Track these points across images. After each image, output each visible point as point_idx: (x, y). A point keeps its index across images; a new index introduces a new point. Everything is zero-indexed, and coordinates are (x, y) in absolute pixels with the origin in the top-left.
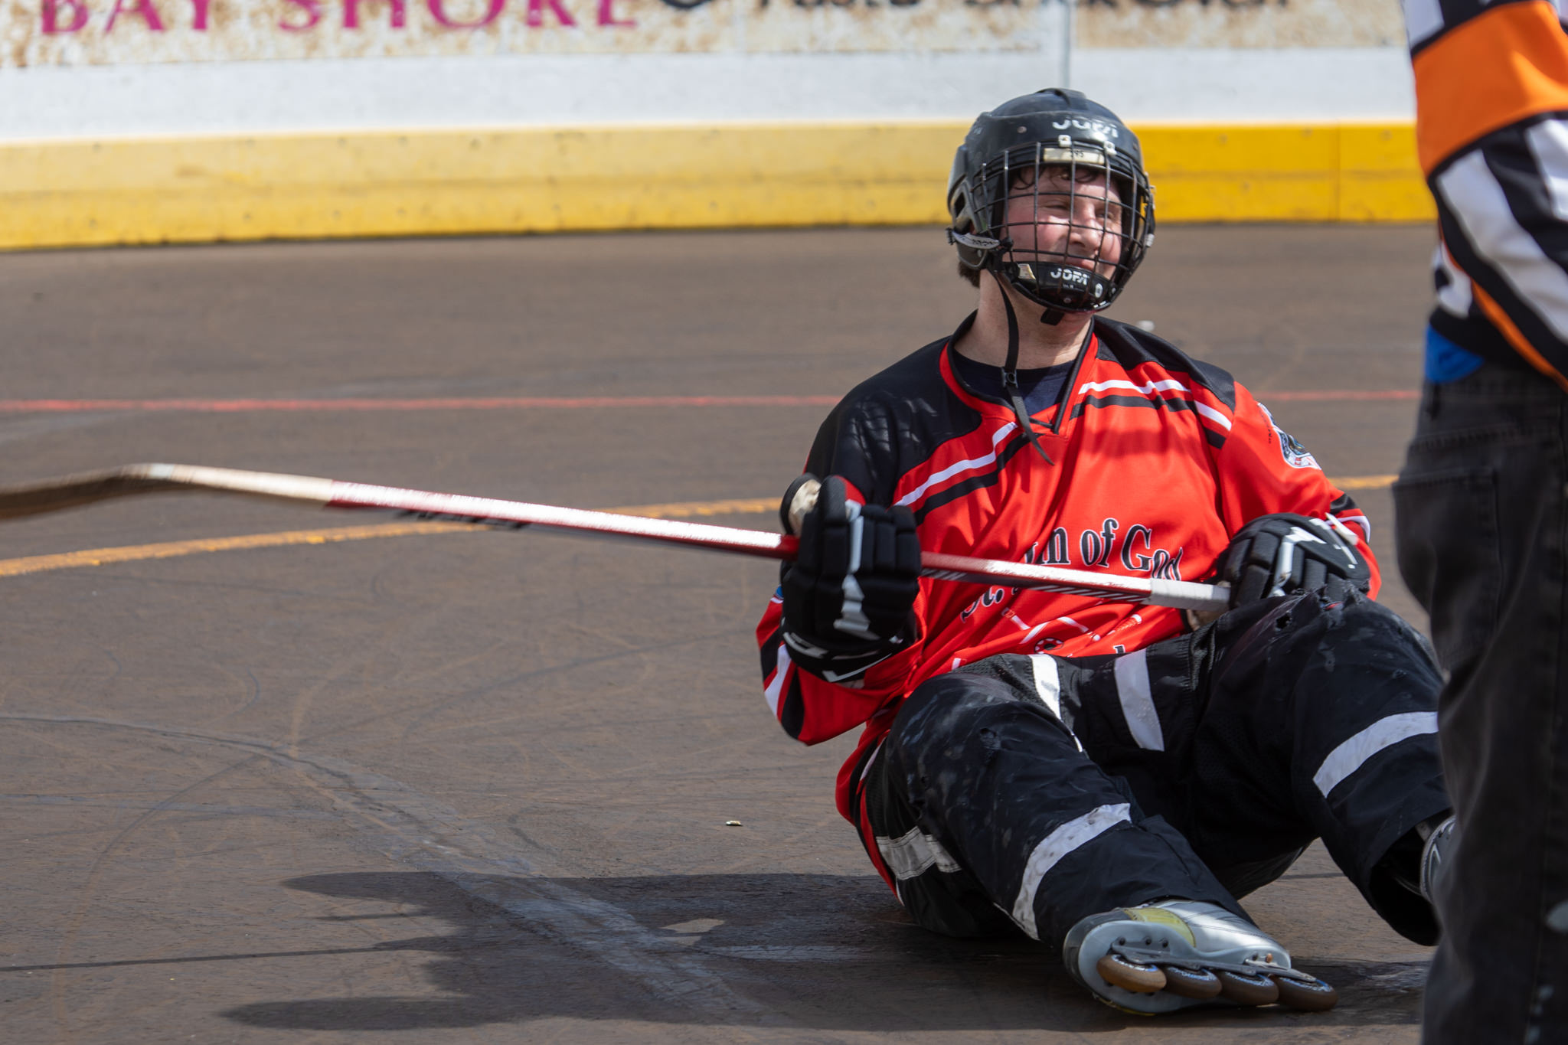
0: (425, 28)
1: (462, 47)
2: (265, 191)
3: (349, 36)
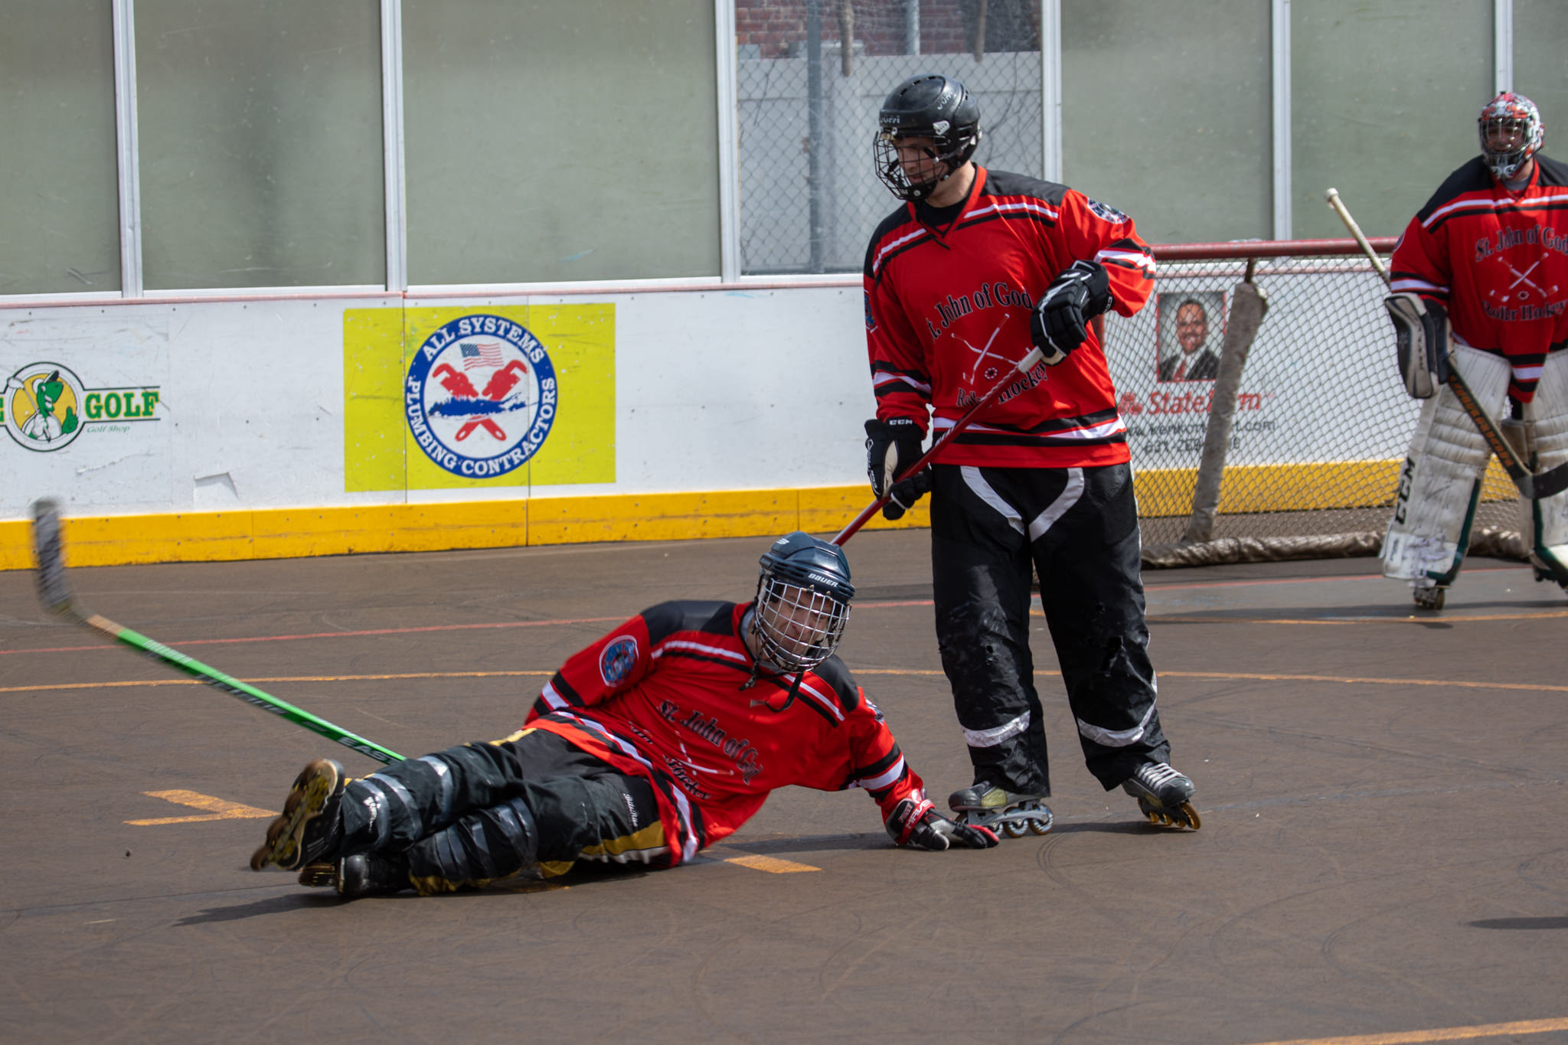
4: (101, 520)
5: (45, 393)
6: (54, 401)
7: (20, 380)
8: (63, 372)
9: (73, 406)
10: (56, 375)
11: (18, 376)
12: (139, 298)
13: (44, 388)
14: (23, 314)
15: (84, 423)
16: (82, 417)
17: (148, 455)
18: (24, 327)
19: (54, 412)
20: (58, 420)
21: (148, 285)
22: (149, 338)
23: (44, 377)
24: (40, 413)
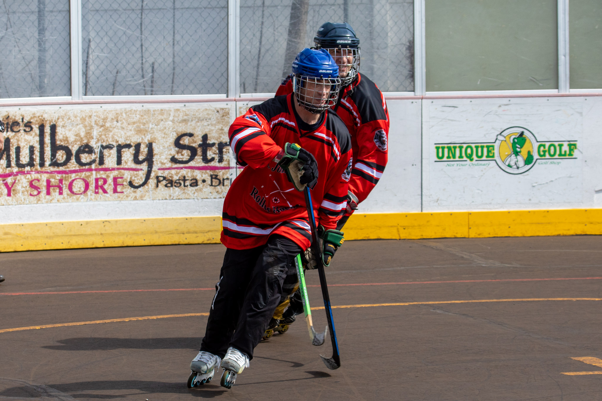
0: (68, 195)
1: (78, 199)
2: (27, 238)
3: (48, 197)
4: (544, 211)
5: (516, 143)
6: (521, 148)
7: (503, 136)
8: (526, 132)
9: (531, 150)
10: (522, 134)
11: (503, 134)
12: (567, 93)
13: (516, 140)
14: (505, 101)
15: (537, 159)
16: (536, 156)
17: (570, 177)
18: (506, 108)
19: (521, 153)
20: (523, 157)
21: (572, 86)
22: (572, 114)
23: (516, 134)
24: (514, 154)
